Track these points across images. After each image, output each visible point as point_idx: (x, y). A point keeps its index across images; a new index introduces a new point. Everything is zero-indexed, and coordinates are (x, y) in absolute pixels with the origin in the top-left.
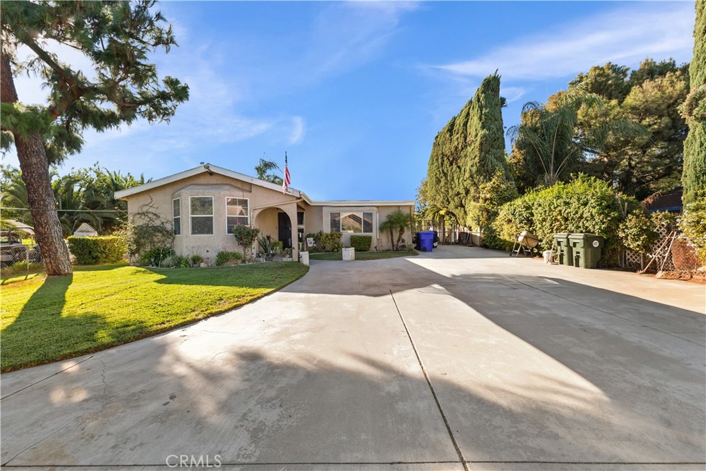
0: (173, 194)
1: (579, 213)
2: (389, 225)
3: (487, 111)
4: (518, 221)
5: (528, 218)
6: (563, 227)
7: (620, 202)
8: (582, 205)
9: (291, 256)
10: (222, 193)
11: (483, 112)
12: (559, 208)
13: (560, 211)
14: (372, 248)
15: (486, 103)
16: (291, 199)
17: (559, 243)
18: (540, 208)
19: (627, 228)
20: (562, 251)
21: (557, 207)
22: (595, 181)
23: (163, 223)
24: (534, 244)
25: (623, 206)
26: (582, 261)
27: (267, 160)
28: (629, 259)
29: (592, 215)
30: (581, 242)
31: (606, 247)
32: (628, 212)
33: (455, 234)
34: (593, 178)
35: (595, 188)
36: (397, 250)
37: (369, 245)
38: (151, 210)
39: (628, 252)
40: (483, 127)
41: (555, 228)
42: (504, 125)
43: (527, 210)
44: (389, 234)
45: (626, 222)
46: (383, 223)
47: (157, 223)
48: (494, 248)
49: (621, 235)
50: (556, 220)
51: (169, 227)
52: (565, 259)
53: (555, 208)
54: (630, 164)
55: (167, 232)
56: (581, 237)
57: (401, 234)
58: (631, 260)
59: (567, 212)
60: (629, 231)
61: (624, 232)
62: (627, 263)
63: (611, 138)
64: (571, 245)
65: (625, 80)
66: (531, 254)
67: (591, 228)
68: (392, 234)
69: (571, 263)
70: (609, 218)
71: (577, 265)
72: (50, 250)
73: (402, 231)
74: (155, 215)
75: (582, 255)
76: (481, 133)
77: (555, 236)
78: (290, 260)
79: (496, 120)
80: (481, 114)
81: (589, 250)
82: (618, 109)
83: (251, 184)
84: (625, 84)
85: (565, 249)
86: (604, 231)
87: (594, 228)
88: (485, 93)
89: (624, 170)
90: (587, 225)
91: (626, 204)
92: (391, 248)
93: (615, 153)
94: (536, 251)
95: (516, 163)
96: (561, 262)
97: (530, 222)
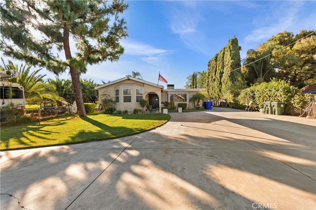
0: (115, 87)
1: (275, 94)
2: (193, 99)
3: (234, 52)
4: (248, 97)
5: (253, 96)
6: (268, 100)
7: (292, 90)
8: (277, 91)
9: (159, 111)
10: (135, 87)
11: (232, 53)
12: (267, 92)
13: (267, 93)
14: (187, 108)
15: (233, 49)
16: (159, 89)
17: (267, 106)
18: (258, 92)
19: (295, 100)
20: (268, 109)
21: (266, 91)
22: (281, 81)
23: (111, 98)
24: (256, 106)
25: (293, 91)
26: (276, 112)
27: (136, 72)
28: (295, 112)
29: (281, 95)
30: (276, 105)
31: (286, 107)
32: (295, 94)
33: (219, 103)
34: (280, 80)
35: (281, 84)
36: (196, 109)
37: (186, 107)
38: (107, 93)
39: (295, 109)
40: (232, 59)
41: (265, 100)
42: (241, 58)
43: (252, 93)
44: (193, 103)
45: (294, 97)
46: (191, 98)
47: (109, 98)
48: (237, 108)
49: (292, 102)
50: (265, 97)
51: (114, 100)
52: (269, 112)
53: (265, 92)
54: (295, 73)
55: (113, 101)
56: (276, 103)
57: (198, 102)
58: (296, 112)
59: (270, 93)
60: (296, 101)
61: (294, 101)
62: (295, 113)
63: (287, 63)
64: (272, 106)
65: (293, 38)
66: (254, 110)
67: (280, 100)
68: (194, 102)
69: (272, 113)
70: (288, 96)
71: (275, 114)
72: (80, 108)
73: (199, 101)
74: (109, 95)
75: (276, 110)
76: (231, 61)
77: (265, 103)
78: (158, 112)
79: (237, 56)
80: (231, 53)
81: (280, 108)
82: (290, 51)
83: (144, 83)
84: (293, 40)
85: (269, 108)
86: (286, 101)
87: (281, 100)
88: (232, 45)
89: (292, 75)
90: (279, 98)
91: (294, 90)
92: (194, 108)
93: (288, 69)
94: (256, 109)
95: (244, 73)
96: (268, 113)
97: (253, 97)
